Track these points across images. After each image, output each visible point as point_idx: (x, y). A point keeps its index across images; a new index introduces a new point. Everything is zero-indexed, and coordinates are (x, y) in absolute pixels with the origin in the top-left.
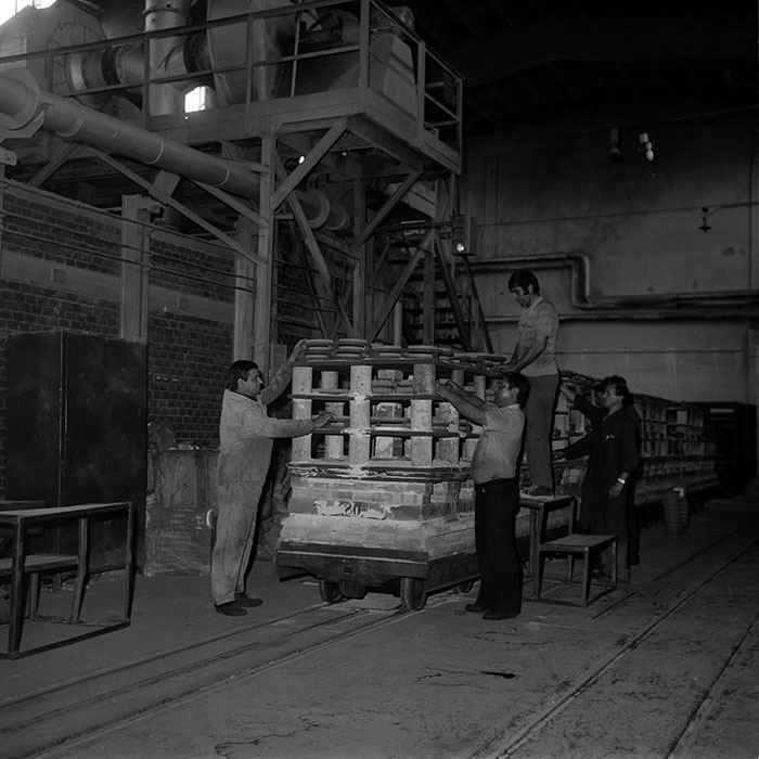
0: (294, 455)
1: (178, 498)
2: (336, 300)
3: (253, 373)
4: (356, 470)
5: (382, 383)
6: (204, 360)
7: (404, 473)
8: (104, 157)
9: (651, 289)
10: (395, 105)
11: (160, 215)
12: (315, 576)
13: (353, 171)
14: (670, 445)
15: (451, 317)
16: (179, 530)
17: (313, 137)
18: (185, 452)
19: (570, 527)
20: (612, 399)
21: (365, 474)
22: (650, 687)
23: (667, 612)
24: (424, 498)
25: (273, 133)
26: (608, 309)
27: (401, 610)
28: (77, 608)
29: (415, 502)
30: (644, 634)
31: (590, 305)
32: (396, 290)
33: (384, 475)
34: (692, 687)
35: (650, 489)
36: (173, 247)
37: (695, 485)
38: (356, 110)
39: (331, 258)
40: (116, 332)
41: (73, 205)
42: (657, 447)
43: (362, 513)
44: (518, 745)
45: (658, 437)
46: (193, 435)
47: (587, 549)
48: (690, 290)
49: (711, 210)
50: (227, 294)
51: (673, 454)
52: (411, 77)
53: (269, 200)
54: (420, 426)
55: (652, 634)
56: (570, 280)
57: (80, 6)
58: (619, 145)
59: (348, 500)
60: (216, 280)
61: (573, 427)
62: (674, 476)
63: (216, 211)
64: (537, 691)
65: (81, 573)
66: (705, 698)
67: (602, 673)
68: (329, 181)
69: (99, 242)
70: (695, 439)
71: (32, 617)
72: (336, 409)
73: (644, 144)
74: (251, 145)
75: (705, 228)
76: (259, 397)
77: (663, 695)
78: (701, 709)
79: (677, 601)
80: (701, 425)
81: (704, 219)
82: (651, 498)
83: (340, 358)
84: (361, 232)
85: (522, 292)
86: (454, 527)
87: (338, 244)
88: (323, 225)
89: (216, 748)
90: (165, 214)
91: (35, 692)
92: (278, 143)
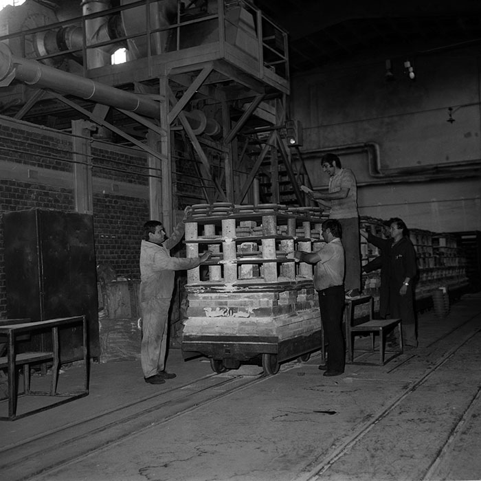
0: (189, 280)
1: (119, 311)
2: (214, 180)
3: (158, 228)
4: (229, 287)
5: (243, 230)
6: (131, 224)
7: (260, 287)
8: (60, 97)
9: (419, 162)
10: (244, 52)
11: (96, 132)
12: (207, 357)
13: (220, 96)
14: (435, 260)
15: (291, 187)
16: (121, 332)
17: (193, 76)
18: (122, 282)
19: (371, 315)
20: (396, 232)
21: (235, 289)
22: (423, 415)
23: (435, 366)
24: (274, 302)
25: (166, 75)
26: (392, 177)
27: (263, 375)
28: (54, 385)
29: (268, 305)
30: (421, 381)
31: (381, 175)
32: (253, 172)
33: (247, 289)
34: (452, 413)
35: (424, 289)
36: (107, 152)
37: (453, 285)
38: (218, 57)
39: (210, 153)
40: (73, 208)
41: (39, 128)
42: (427, 262)
43: (234, 314)
44: (337, 458)
45: (427, 255)
46: (127, 272)
47: (381, 328)
48: (445, 161)
49: (454, 109)
50: (144, 180)
51: (438, 266)
52: (253, 33)
53: (166, 118)
54: (269, 256)
55: (426, 381)
56: (368, 160)
57: (43, 4)
58: (391, 70)
59: (225, 306)
60: (136, 171)
61: (370, 251)
62: (439, 280)
63: (135, 129)
64: (351, 421)
65: (56, 363)
66: (460, 420)
67: (393, 407)
68: (205, 105)
69: (58, 152)
70: (452, 256)
71: (26, 393)
72: (214, 249)
73: (408, 68)
74: (153, 83)
75: (451, 121)
76: (164, 244)
77: (433, 420)
78: (457, 427)
79: (442, 359)
80: (455, 246)
81: (450, 115)
82: (424, 295)
83: (215, 215)
84: (228, 135)
85: (329, 166)
86: (294, 319)
87: (213, 144)
88: (203, 133)
89: (140, 471)
90: (99, 131)
91: (25, 441)
92: (170, 81)
